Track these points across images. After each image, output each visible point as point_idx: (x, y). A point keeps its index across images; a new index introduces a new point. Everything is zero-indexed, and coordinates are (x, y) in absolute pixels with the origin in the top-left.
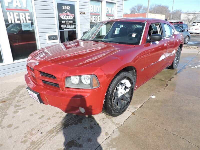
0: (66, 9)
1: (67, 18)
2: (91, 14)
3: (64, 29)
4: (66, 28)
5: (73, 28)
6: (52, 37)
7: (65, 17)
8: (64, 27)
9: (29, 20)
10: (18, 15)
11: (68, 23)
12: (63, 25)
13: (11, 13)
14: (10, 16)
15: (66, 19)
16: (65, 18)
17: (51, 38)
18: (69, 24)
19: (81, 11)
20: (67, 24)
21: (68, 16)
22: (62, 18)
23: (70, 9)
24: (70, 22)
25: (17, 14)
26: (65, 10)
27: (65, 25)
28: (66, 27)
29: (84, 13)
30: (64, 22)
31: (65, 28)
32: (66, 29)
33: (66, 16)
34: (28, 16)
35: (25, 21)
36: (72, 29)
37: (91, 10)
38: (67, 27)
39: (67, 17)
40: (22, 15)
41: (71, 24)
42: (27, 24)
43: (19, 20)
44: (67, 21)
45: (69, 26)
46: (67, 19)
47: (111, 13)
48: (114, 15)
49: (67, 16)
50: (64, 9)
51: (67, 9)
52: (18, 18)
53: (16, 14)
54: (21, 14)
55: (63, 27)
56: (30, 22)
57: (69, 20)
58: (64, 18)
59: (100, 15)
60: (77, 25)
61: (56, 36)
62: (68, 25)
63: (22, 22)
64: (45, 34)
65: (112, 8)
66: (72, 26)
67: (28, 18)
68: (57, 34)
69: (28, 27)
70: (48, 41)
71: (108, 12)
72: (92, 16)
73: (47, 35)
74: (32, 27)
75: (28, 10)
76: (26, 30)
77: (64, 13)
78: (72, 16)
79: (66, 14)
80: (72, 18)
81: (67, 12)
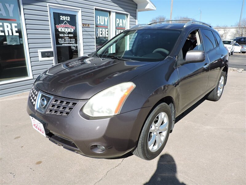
2: (96, 26)
4: (65, 43)
5: (74, 42)
6: (46, 54)
7: (63, 29)
8: (62, 41)
9: (17, 32)
10: (2, 26)
12: (60, 39)
16: (63, 31)
17: (44, 55)
19: (84, 23)
21: (68, 28)
22: (60, 30)
23: (70, 20)
24: (70, 35)
25: (1, 24)
26: (63, 21)
27: (64, 39)
28: (65, 41)
29: (88, 25)
30: (62, 35)
31: (63, 43)
32: (64, 44)
33: (65, 28)
34: (16, 27)
35: (11, 34)
36: (73, 44)
37: (97, 22)
38: (66, 41)
39: (66, 29)
40: (7, 26)
42: (14, 37)
43: (3, 31)
44: (66, 34)
45: (68, 40)
46: (66, 32)
47: (122, 26)
48: (126, 28)
49: (66, 28)
50: (62, 19)
51: (67, 20)
52: (2, 29)
54: (6, 24)
55: (61, 42)
56: (18, 34)
57: (69, 33)
58: (61, 31)
59: (109, 28)
60: (79, 40)
61: (51, 52)
62: (67, 39)
63: (7, 34)
64: (37, 50)
65: (123, 20)
66: (72, 41)
67: (15, 30)
68: (52, 49)
69: (14, 40)
70: (41, 59)
71: (118, 24)
72: (98, 29)
73: (40, 51)
74: (21, 41)
75: (15, 20)
76: (12, 44)
77: (63, 25)
78: (73, 28)
79: (65, 26)
80: (73, 31)
81: (65, 23)
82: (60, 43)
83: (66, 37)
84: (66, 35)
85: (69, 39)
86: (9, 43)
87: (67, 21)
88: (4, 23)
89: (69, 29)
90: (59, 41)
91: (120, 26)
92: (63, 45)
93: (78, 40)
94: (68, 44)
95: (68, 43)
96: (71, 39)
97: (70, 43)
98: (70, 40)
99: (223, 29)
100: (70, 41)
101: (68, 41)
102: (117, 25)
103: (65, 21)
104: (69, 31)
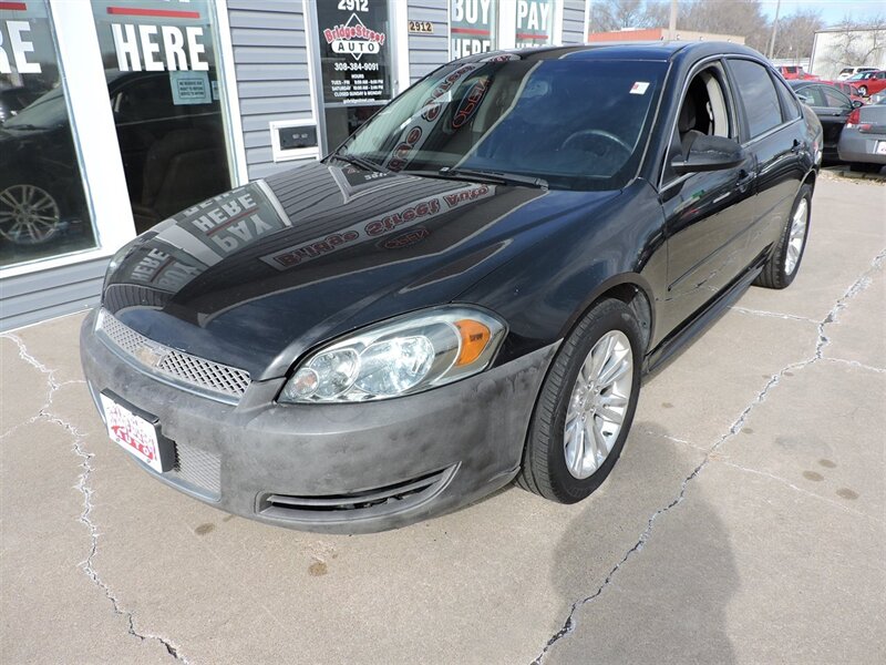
0: (351, 9)
1: (357, 50)
2: (453, 30)
3: (340, 100)
4: (352, 94)
5: (380, 93)
6: (295, 137)
7: (345, 44)
8: (343, 88)
9: (202, 57)
10: (157, 38)
11: (358, 72)
12: (338, 82)
13: (130, 29)
14: (126, 40)
15: (352, 52)
16: (347, 51)
17: (290, 139)
18: (365, 79)
19: (414, 18)
20: (353, 76)
21: (362, 39)
22: (335, 48)
23: (367, 10)
24: (367, 67)
25: (153, 30)
26: (348, 13)
27: (348, 82)
28: (352, 90)
29: (426, 28)
30: (344, 67)
31: (346, 94)
32: (349, 97)
33: (352, 39)
34: (198, 40)
35: (184, 67)
36: (377, 97)
37: (454, 12)
38: (355, 88)
39: (357, 43)
40: (173, 36)
41: (369, 75)
42: (192, 76)
43: (160, 56)
44: (354, 61)
45: (362, 85)
46: (357, 55)
47: (536, 28)
48: (549, 34)
49: (356, 39)
50: (344, 8)
51: (358, 9)
52: (155, 47)
53: (147, 30)
54: (167, 31)
55: (338, 91)
56: (204, 66)
57: (365, 58)
58: (341, 51)
59: (492, 36)
60: (397, 83)
61: (311, 130)
62: (360, 82)
63: (172, 67)
64: (267, 122)
65: (542, 5)
66: (375, 87)
67: (196, 49)
68: (313, 120)
69: (195, 89)
70: (278, 153)
71: (525, 20)
72: (459, 41)
73: (276, 125)
74: (214, 90)
75: (196, 15)
76: (187, 102)
77: (345, 28)
78: (378, 39)
79: (353, 33)
80: (376, 50)
81: (354, 22)
82: (336, 95)
83: (354, 72)
84: (354, 67)
85: (366, 82)
86: (178, 100)
87: (360, 14)
88: (164, 28)
89: (366, 44)
90: (334, 89)
91: (530, 27)
92: (345, 102)
93: (394, 82)
94: (360, 100)
95: (361, 93)
96: (371, 82)
97: (369, 93)
98: (369, 85)
99: (868, 34)
100: (366, 88)
101: (360, 88)
102: (519, 26)
103: (352, 12)
104: (366, 51)
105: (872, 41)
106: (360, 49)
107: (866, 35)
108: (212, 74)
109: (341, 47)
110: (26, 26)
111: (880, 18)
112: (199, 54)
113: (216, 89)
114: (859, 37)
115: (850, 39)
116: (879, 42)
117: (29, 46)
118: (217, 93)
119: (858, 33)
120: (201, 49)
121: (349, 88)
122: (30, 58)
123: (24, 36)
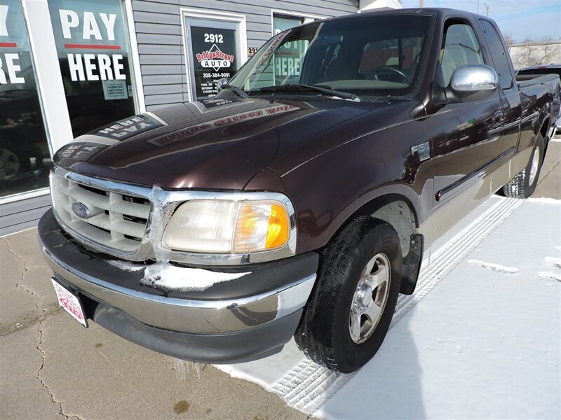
0: (213, 41)
3: (207, 95)
4: (214, 91)
7: (209, 62)
8: (208, 88)
9: (122, 72)
10: (95, 61)
11: (218, 78)
12: (205, 85)
13: (79, 57)
14: (76, 63)
15: (213, 67)
16: (210, 66)
19: (251, 46)
20: (214, 81)
22: (203, 65)
23: (222, 42)
24: (223, 75)
25: (93, 57)
26: (211, 44)
27: (211, 84)
28: (214, 89)
30: (209, 75)
31: (211, 92)
32: (212, 94)
34: (120, 62)
35: (111, 77)
39: (216, 61)
40: (104, 60)
42: (116, 83)
43: (96, 72)
44: (215, 72)
46: (217, 68)
50: (208, 41)
51: (217, 41)
52: (94, 67)
53: (89, 57)
54: (101, 58)
55: (205, 90)
56: (124, 77)
57: (222, 70)
58: (207, 66)
63: (103, 78)
67: (118, 67)
69: (117, 90)
72: (280, 59)
74: (129, 91)
75: (119, 48)
76: (113, 98)
77: (209, 52)
78: (229, 59)
79: (214, 56)
80: (228, 65)
81: (215, 49)
82: (204, 92)
83: (215, 78)
84: (215, 75)
86: (107, 97)
87: (218, 44)
88: (99, 55)
89: (222, 62)
90: (203, 88)
103: (213, 43)
104: (222, 66)
105: (544, 52)
106: (218, 65)
107: (540, 48)
108: (128, 82)
109: (207, 64)
110: (16, 56)
111: (548, 38)
112: (120, 70)
113: (131, 90)
114: (536, 49)
115: (531, 50)
116: (548, 52)
117: (18, 68)
118: (131, 93)
119: (535, 47)
120: (121, 66)
121: (212, 88)
122: (18, 74)
123: (15, 62)
